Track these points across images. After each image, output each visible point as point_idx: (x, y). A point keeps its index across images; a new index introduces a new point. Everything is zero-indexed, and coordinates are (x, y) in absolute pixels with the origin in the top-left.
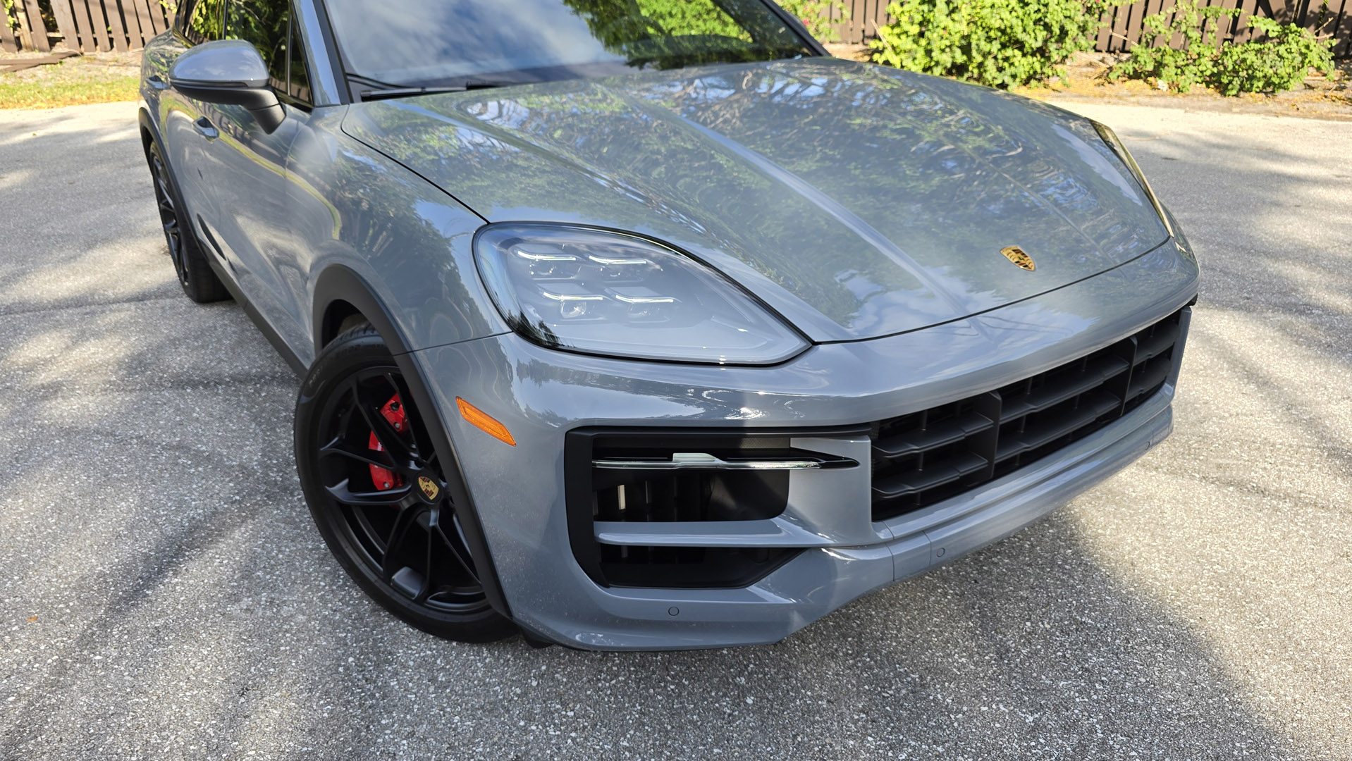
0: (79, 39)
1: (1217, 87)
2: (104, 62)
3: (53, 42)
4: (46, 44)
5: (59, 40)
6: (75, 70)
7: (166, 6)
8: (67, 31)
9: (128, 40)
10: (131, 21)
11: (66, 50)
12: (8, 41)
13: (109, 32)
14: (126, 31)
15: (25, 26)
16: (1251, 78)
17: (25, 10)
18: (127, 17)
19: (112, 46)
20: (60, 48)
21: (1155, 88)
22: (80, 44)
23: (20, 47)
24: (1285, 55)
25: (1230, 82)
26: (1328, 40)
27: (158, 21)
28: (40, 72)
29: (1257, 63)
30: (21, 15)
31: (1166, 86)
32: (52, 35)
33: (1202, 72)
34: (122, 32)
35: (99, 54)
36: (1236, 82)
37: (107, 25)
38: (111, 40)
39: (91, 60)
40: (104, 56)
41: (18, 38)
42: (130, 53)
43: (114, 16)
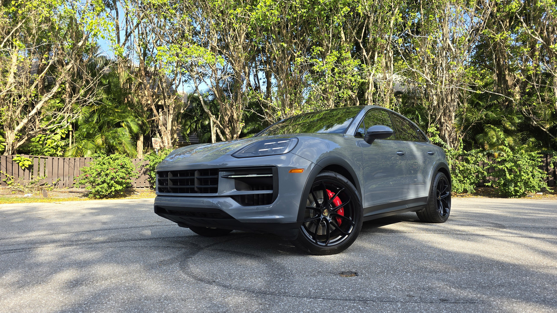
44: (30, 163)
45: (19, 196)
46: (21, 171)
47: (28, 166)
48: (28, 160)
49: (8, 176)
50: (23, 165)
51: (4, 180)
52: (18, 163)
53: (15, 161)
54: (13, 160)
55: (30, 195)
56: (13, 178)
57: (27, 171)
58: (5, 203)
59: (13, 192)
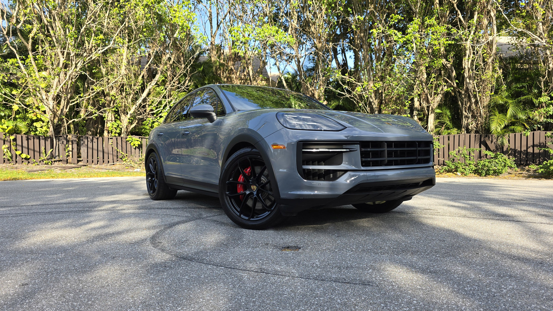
0: (87, 161)
1: (478, 174)
2: (94, 168)
3: (78, 161)
4: (76, 161)
5: (81, 161)
6: (85, 170)
7: (118, 151)
8: (84, 158)
9: (103, 161)
10: (106, 156)
11: (82, 164)
12: (64, 161)
13: (98, 159)
14: (103, 158)
15: (71, 156)
16: (488, 170)
17: (72, 151)
18: (105, 154)
19: (98, 163)
20: (80, 163)
21: (457, 175)
22: (87, 162)
23: (67, 163)
24: (498, 162)
25: (482, 172)
26: (512, 159)
27: (115, 156)
28: (73, 170)
29: (489, 165)
30: (71, 153)
31: (460, 174)
32: (79, 159)
33: (472, 169)
34: (102, 159)
35: (93, 166)
36: (484, 172)
37: (98, 157)
38: (98, 161)
39: (90, 167)
40: (94, 166)
41: (67, 160)
42: (103, 166)
43: (101, 154)
44: (140, 143)
45: (131, 170)
46: (133, 150)
47: (137, 146)
48: (137, 141)
49: (123, 154)
50: (134, 145)
51: (120, 157)
52: (130, 143)
53: (128, 141)
54: (127, 140)
55: (139, 170)
56: (127, 156)
57: (137, 150)
58: (117, 176)
59: (127, 167)
